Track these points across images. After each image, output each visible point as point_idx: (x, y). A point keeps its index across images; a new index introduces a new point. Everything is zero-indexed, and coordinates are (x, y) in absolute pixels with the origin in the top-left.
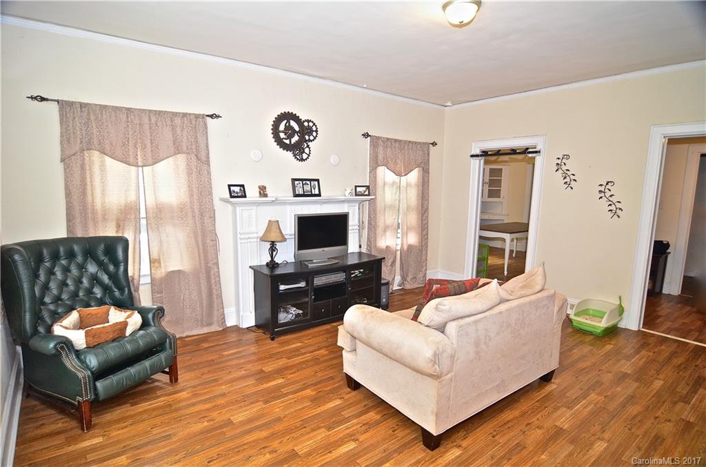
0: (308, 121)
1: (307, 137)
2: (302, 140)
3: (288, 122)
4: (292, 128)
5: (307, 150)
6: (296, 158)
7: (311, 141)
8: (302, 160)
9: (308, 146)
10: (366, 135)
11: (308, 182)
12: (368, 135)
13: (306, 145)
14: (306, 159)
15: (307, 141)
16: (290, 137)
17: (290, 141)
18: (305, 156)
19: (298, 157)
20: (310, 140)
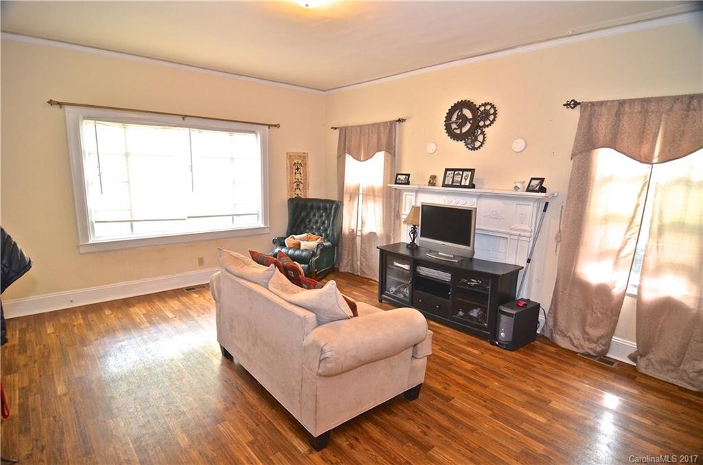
0: (485, 105)
1: (481, 124)
2: (476, 127)
3: (461, 111)
4: (465, 116)
5: (481, 138)
6: (467, 147)
7: (487, 126)
8: (474, 149)
9: (483, 133)
10: (573, 104)
11: (461, 173)
12: (576, 104)
13: (479, 131)
14: (479, 147)
15: (481, 127)
16: (460, 126)
17: (461, 131)
18: (477, 144)
19: (469, 146)
20: (485, 126)
